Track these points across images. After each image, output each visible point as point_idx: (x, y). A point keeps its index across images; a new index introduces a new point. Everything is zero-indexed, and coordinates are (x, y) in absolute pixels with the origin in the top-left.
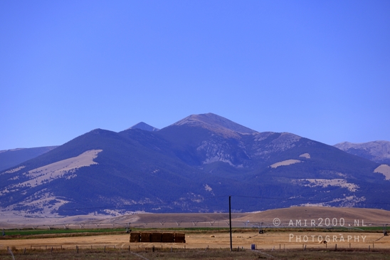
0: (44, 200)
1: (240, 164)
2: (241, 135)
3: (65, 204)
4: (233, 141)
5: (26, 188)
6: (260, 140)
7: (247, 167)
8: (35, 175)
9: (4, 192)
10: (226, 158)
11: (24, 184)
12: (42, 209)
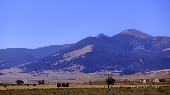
0: (75, 67)
1: (149, 50)
2: (147, 38)
3: (84, 68)
4: (144, 40)
5: (65, 62)
6: (155, 40)
7: (152, 51)
8: (67, 56)
9: (56, 63)
10: (143, 48)
11: (64, 60)
12: (75, 71)
